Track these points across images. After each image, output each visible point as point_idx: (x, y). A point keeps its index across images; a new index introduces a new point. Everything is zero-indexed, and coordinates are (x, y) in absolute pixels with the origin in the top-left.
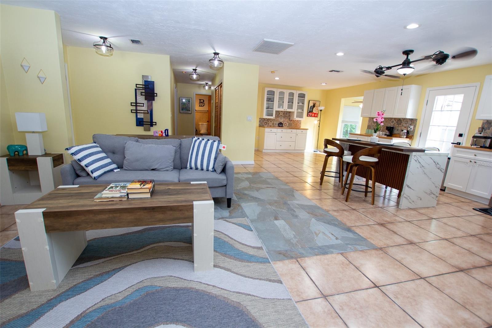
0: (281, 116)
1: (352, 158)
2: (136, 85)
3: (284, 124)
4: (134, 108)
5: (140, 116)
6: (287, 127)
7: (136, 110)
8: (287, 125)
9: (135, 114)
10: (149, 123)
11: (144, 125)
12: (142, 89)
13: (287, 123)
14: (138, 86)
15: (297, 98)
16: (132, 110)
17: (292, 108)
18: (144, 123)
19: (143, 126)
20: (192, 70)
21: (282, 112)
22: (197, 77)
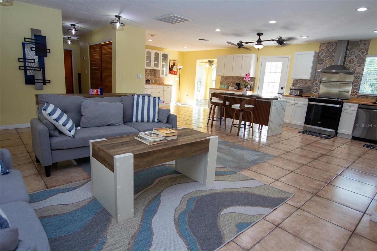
0: (148, 73)
1: (239, 106)
2: (25, 38)
3: (151, 81)
4: (22, 64)
5: (29, 73)
6: (154, 83)
7: (25, 66)
8: (154, 81)
9: (23, 71)
10: (42, 81)
11: (36, 83)
12: (31, 43)
13: (153, 80)
14: (26, 40)
15: (162, 58)
16: (20, 67)
17: (158, 67)
18: (36, 81)
19: (34, 84)
20: (71, 25)
21: (148, 70)
22: (76, 32)
